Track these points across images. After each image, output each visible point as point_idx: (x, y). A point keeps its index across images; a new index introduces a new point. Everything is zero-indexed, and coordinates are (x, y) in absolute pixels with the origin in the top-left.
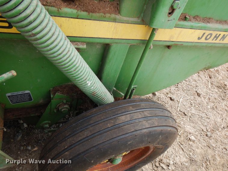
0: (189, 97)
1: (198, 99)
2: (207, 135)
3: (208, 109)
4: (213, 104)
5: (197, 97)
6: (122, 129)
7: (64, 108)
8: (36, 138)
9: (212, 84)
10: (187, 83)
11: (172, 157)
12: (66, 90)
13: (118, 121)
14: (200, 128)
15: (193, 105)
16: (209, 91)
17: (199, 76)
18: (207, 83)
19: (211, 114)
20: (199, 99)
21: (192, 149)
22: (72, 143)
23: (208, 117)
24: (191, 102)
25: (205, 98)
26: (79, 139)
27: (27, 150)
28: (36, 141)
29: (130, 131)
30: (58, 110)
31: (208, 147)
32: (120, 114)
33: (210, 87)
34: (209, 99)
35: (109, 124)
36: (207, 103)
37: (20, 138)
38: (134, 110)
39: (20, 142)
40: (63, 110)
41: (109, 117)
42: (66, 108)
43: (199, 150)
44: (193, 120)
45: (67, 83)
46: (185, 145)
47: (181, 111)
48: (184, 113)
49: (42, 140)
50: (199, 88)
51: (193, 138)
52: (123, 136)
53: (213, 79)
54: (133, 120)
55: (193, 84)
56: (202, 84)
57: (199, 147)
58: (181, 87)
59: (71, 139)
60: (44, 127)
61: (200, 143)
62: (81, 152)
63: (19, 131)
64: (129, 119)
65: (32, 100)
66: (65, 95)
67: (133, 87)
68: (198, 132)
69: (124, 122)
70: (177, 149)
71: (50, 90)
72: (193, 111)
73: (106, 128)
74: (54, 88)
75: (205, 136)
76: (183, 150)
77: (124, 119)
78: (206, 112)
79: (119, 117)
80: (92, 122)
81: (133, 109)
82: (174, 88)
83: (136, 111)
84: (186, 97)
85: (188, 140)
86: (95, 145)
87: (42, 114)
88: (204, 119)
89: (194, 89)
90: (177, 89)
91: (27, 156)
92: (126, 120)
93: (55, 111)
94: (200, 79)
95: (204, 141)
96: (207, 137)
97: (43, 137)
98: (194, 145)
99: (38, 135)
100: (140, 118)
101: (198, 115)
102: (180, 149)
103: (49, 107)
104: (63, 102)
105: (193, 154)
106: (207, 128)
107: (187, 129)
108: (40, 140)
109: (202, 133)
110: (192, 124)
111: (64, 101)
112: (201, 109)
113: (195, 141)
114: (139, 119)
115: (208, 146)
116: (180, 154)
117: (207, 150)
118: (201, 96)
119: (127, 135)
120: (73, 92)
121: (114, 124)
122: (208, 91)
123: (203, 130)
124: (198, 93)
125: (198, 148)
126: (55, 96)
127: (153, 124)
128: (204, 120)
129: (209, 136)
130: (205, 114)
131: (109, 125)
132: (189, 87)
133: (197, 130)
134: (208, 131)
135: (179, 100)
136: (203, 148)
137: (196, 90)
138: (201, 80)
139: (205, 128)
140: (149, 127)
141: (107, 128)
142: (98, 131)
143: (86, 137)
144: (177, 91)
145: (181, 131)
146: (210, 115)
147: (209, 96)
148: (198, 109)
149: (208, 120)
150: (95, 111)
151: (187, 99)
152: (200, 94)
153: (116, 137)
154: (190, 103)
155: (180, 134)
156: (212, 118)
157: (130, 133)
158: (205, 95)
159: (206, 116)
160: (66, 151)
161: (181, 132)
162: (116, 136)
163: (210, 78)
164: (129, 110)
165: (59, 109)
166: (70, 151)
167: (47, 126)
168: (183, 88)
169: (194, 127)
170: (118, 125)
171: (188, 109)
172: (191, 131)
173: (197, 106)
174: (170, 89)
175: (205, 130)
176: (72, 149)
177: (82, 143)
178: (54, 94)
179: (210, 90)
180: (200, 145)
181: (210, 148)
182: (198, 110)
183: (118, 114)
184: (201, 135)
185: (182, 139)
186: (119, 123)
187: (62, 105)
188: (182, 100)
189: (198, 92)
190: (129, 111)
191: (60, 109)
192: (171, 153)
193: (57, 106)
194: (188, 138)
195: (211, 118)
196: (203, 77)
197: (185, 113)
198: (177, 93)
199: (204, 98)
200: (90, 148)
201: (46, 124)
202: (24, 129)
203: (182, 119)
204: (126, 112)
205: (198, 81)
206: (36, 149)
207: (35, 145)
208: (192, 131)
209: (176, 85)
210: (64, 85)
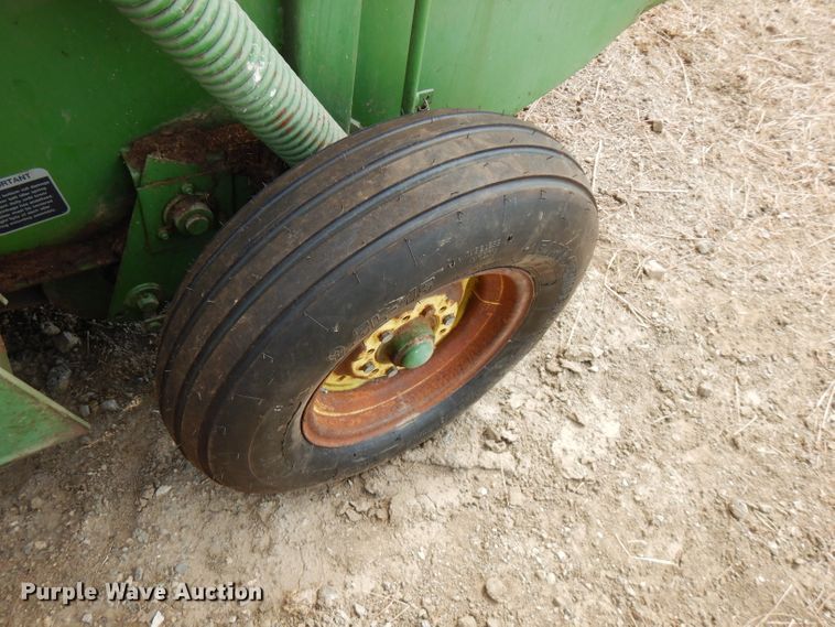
0: (625, 143)
1: (657, 143)
2: (698, 250)
3: (691, 168)
4: (706, 150)
5: (650, 136)
6: (409, 198)
7: (191, 215)
8: (124, 370)
9: (695, 83)
10: (611, 97)
11: (597, 335)
12: (180, 145)
13: (388, 176)
14: (675, 232)
15: (642, 165)
16: (688, 110)
17: (648, 63)
18: (678, 84)
19: (706, 183)
20: (659, 141)
21: (657, 300)
22: (254, 283)
23: (696, 193)
24: (634, 155)
25: (677, 135)
26: (274, 263)
27: (104, 412)
28: (126, 380)
29: (437, 203)
30: (173, 230)
31: (707, 285)
32: (389, 155)
33: (689, 93)
34: (693, 135)
35: (360, 194)
36: (687, 150)
37: (67, 382)
38: (437, 136)
39: (74, 394)
40: (189, 222)
41: (355, 173)
42: (200, 212)
43: (677, 299)
44: (648, 213)
45: (176, 120)
46: (633, 295)
47: (606, 193)
48: (615, 197)
49: (148, 373)
50: (655, 105)
51: (654, 266)
52: (419, 222)
53: (698, 67)
54: (438, 165)
55: (633, 95)
56: (664, 89)
57: (679, 290)
58: (590, 112)
59: (245, 272)
60: (141, 307)
61: (679, 279)
62: (290, 300)
63: (56, 359)
64: (424, 164)
65: (66, 209)
66: (183, 163)
67: (417, 94)
68: (669, 248)
69: (409, 178)
70: (607, 311)
71: (121, 158)
72: (645, 185)
73: (354, 205)
74: (132, 145)
75: (693, 255)
76: (628, 309)
77: (408, 167)
78: (686, 178)
79: (389, 163)
80: (300, 201)
81: (434, 134)
82: (569, 121)
83: (443, 138)
84: (615, 143)
85: (641, 277)
86: (331, 267)
87: (118, 256)
88: (682, 201)
89: (638, 110)
90: (577, 122)
91: (111, 430)
92: (417, 169)
93: (164, 235)
94: (653, 73)
95: (691, 270)
96: (700, 256)
97: (147, 362)
98: (662, 288)
99: (130, 361)
100: (462, 157)
101: (663, 194)
102: (617, 308)
103: (136, 222)
104: (181, 192)
105: (662, 315)
106: (698, 228)
107: (631, 245)
108: (141, 374)
109: (684, 246)
110: (646, 227)
111: (183, 188)
112: (670, 174)
113: (662, 274)
114: (458, 159)
115: (707, 282)
116: (620, 322)
117: (705, 292)
118: (664, 130)
119: (431, 217)
120: (207, 151)
121: (381, 190)
122: (684, 108)
123: (683, 236)
124: (651, 123)
125: (674, 294)
126: (146, 169)
127: (507, 172)
128: (684, 205)
129: (706, 250)
130: (683, 186)
131: (362, 196)
132: (621, 107)
133: (667, 241)
134: (700, 237)
135: (590, 159)
136: (689, 289)
137: (646, 112)
138: (658, 78)
139: (691, 229)
140: (497, 180)
141: (359, 205)
142: (332, 219)
143: (293, 252)
144: (579, 131)
145: (615, 255)
146: (701, 184)
147: (691, 126)
148: (657, 174)
149: (698, 204)
150: (302, 170)
151: (618, 148)
152: (660, 124)
153: (393, 229)
154: (629, 160)
155: (610, 264)
156: (709, 194)
157: (437, 209)
158: (676, 123)
159: (687, 191)
160: (242, 314)
161: (613, 258)
162: (395, 225)
163: (688, 62)
164: (418, 139)
165: (173, 223)
166: (252, 308)
167: (151, 299)
168: (598, 115)
169: (654, 235)
170: (393, 190)
171: (627, 182)
172: (644, 247)
173: (655, 167)
174: (556, 127)
175: (691, 236)
176: (259, 301)
177: (287, 270)
178: (141, 164)
179: (691, 105)
180: (679, 283)
181: (712, 285)
182: (660, 178)
183: (384, 157)
184: (680, 252)
185: (621, 276)
186: (394, 182)
187: (181, 205)
188: (602, 155)
189: (651, 119)
190: (421, 142)
191: (177, 220)
192: (592, 325)
193: (163, 213)
194: (641, 271)
195: (705, 195)
196: (661, 64)
197: (619, 196)
198: (582, 135)
199: (675, 134)
200: (317, 282)
201: (144, 293)
202: (72, 350)
203: (611, 215)
204: (409, 146)
205: (647, 84)
206: (135, 403)
207: (129, 392)
208: (649, 246)
209: (575, 109)
210: (167, 127)
